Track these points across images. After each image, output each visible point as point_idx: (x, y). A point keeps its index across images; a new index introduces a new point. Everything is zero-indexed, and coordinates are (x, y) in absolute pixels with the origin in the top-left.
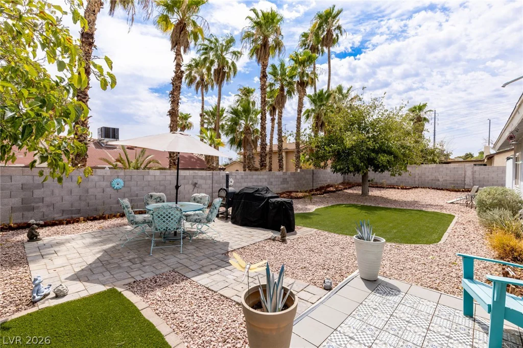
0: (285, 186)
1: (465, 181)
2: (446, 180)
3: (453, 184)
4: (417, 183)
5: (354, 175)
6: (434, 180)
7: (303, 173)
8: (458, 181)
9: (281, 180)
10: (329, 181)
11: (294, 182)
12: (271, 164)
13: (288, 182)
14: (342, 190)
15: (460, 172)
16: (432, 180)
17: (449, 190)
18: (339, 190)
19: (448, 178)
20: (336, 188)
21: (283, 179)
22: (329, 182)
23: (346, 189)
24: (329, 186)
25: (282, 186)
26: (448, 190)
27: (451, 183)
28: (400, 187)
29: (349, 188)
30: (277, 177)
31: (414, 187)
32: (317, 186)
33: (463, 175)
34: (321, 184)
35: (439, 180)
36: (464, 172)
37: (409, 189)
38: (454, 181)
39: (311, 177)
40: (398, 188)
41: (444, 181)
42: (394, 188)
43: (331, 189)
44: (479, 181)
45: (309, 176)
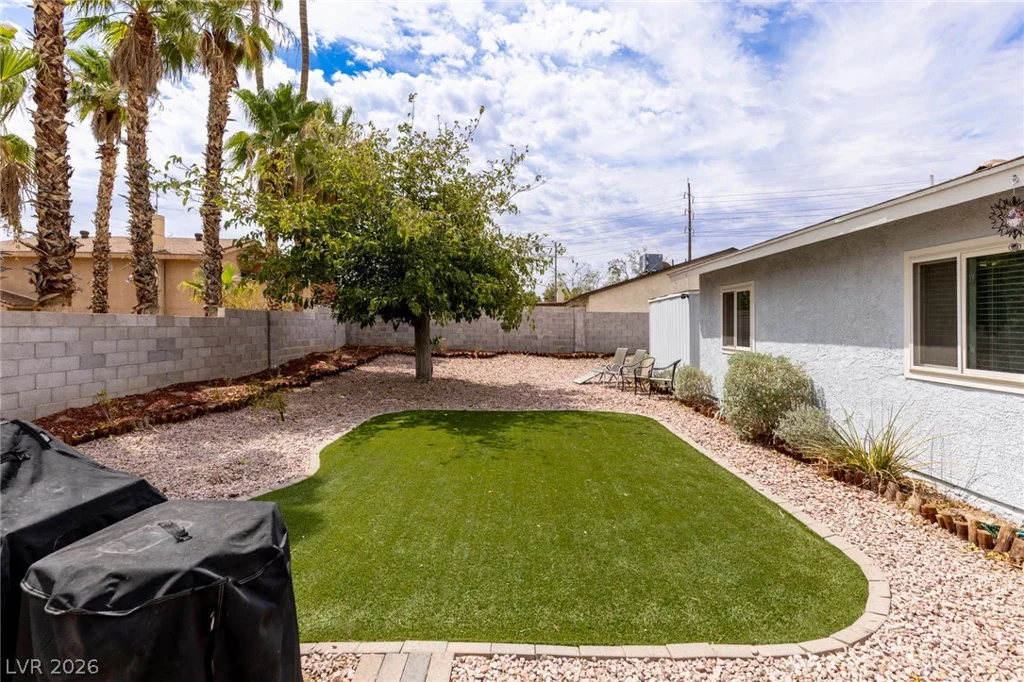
0: (168, 366)
1: (574, 338)
2: (548, 337)
3: (559, 344)
4: (501, 343)
5: (396, 328)
6: (529, 337)
7: (235, 322)
8: (565, 338)
9: (151, 345)
10: (312, 343)
11: (206, 352)
12: (105, 293)
13: (179, 353)
14: (353, 367)
15: (567, 323)
16: (526, 337)
17: (556, 357)
18: (346, 369)
19: (550, 333)
20: (337, 363)
21: (159, 341)
22: (314, 345)
23: (361, 363)
24: (314, 358)
25: (152, 368)
26: (553, 356)
27: (554, 343)
28: (475, 354)
29: (369, 360)
30: (128, 333)
31: (499, 353)
32: (279, 359)
33: (572, 327)
34: (293, 352)
35: (536, 338)
36: (572, 323)
37: (491, 357)
38: (559, 338)
39: (264, 334)
40: (473, 357)
41: (544, 338)
42: (465, 356)
43: (323, 365)
44: (594, 338)
45: (257, 332)
